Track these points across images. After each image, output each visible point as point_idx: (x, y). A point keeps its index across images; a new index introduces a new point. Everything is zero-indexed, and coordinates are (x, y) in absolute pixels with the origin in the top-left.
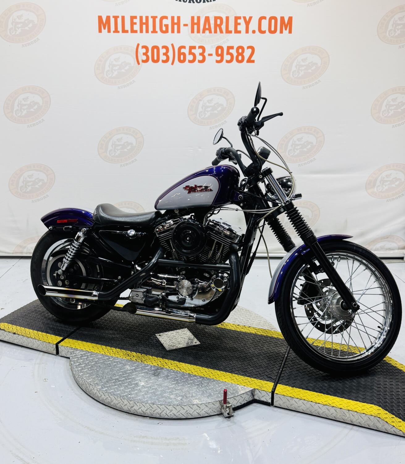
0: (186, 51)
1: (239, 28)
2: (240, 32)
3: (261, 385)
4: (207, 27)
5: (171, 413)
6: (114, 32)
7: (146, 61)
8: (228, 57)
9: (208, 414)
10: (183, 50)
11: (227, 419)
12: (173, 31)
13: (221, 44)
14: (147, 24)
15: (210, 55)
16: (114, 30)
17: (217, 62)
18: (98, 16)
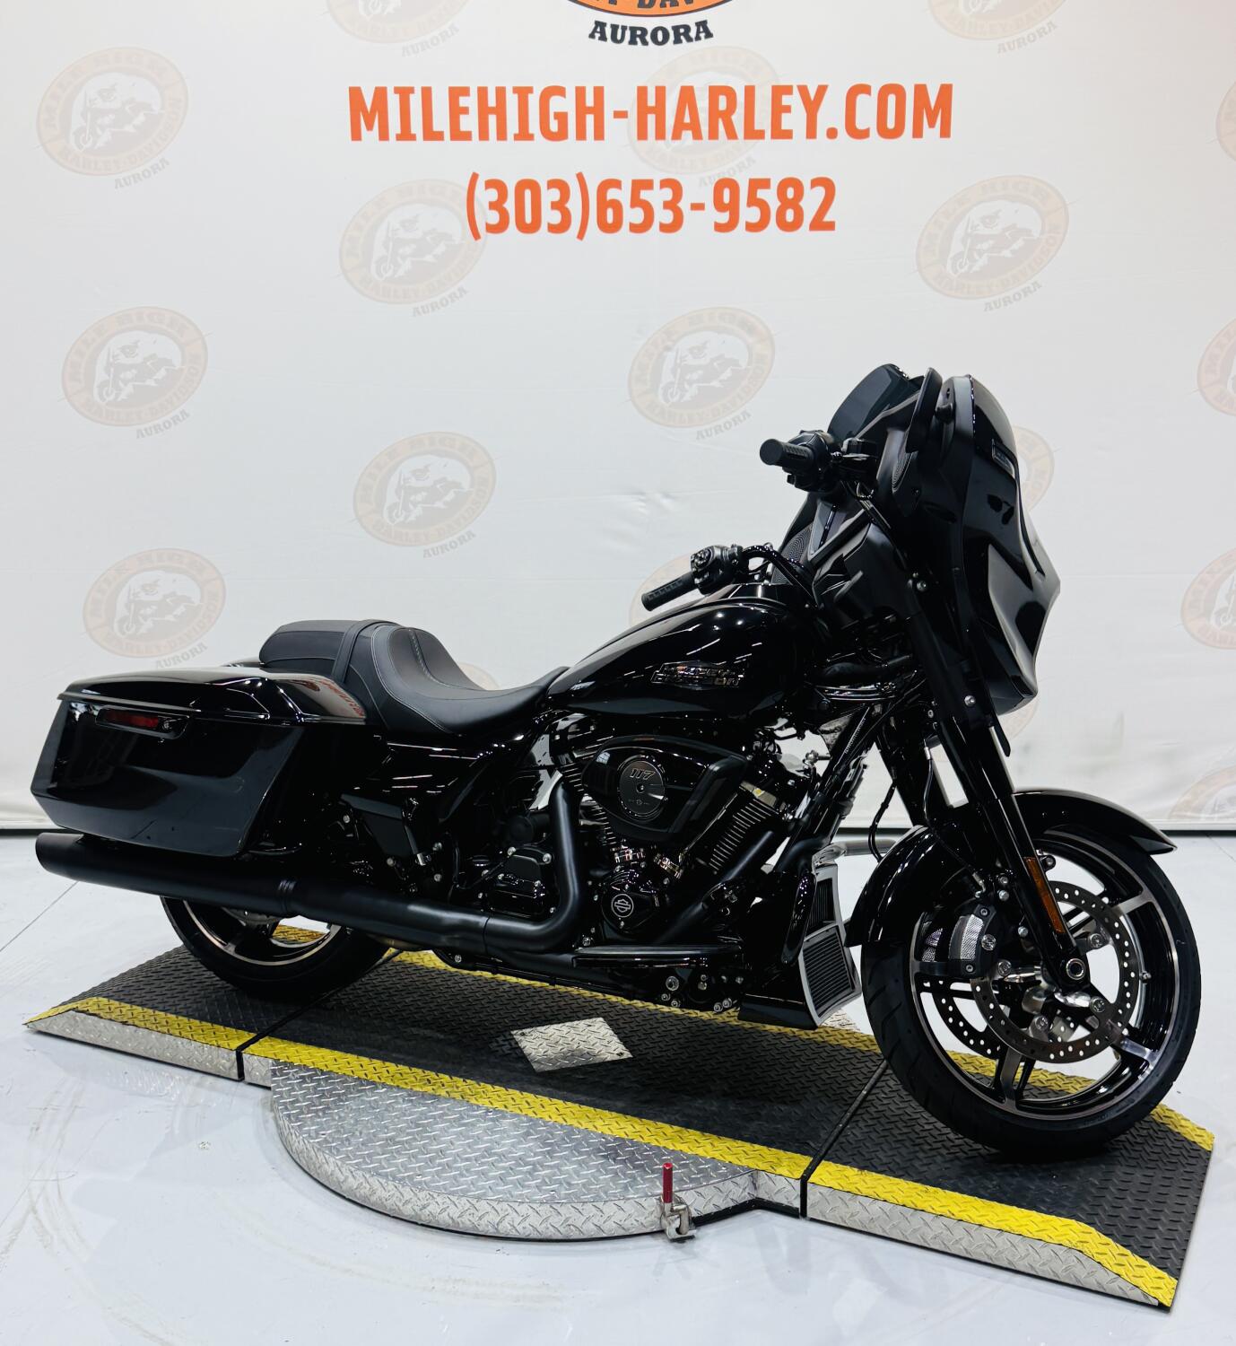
0: (623, 195)
1: (787, 122)
2: (789, 135)
3: (775, 1161)
4: (687, 119)
5: (526, 1224)
6: (399, 138)
7: (500, 228)
8: (753, 215)
9: (624, 1229)
10: (612, 194)
11: (676, 1244)
12: (581, 135)
13: (731, 172)
14: (500, 111)
15: (698, 207)
16: (399, 131)
17: (720, 228)
18: (352, 90)
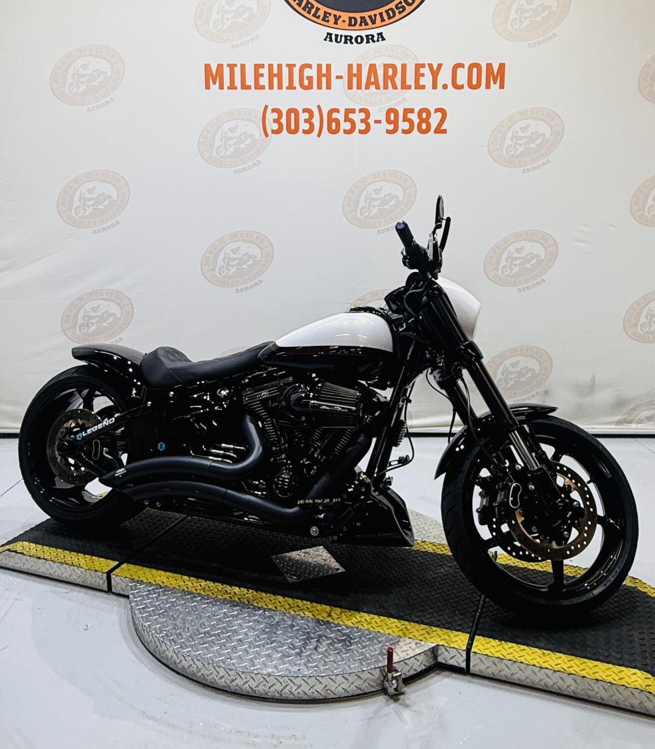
0: (340, 116)
1: (422, 81)
2: (423, 87)
3: (448, 638)
4: (373, 80)
6: (229, 88)
7: (278, 131)
8: (404, 126)
10: (335, 115)
12: (319, 87)
13: (395, 105)
14: (279, 76)
15: (378, 122)
16: (229, 85)
17: (388, 132)
18: (206, 65)
